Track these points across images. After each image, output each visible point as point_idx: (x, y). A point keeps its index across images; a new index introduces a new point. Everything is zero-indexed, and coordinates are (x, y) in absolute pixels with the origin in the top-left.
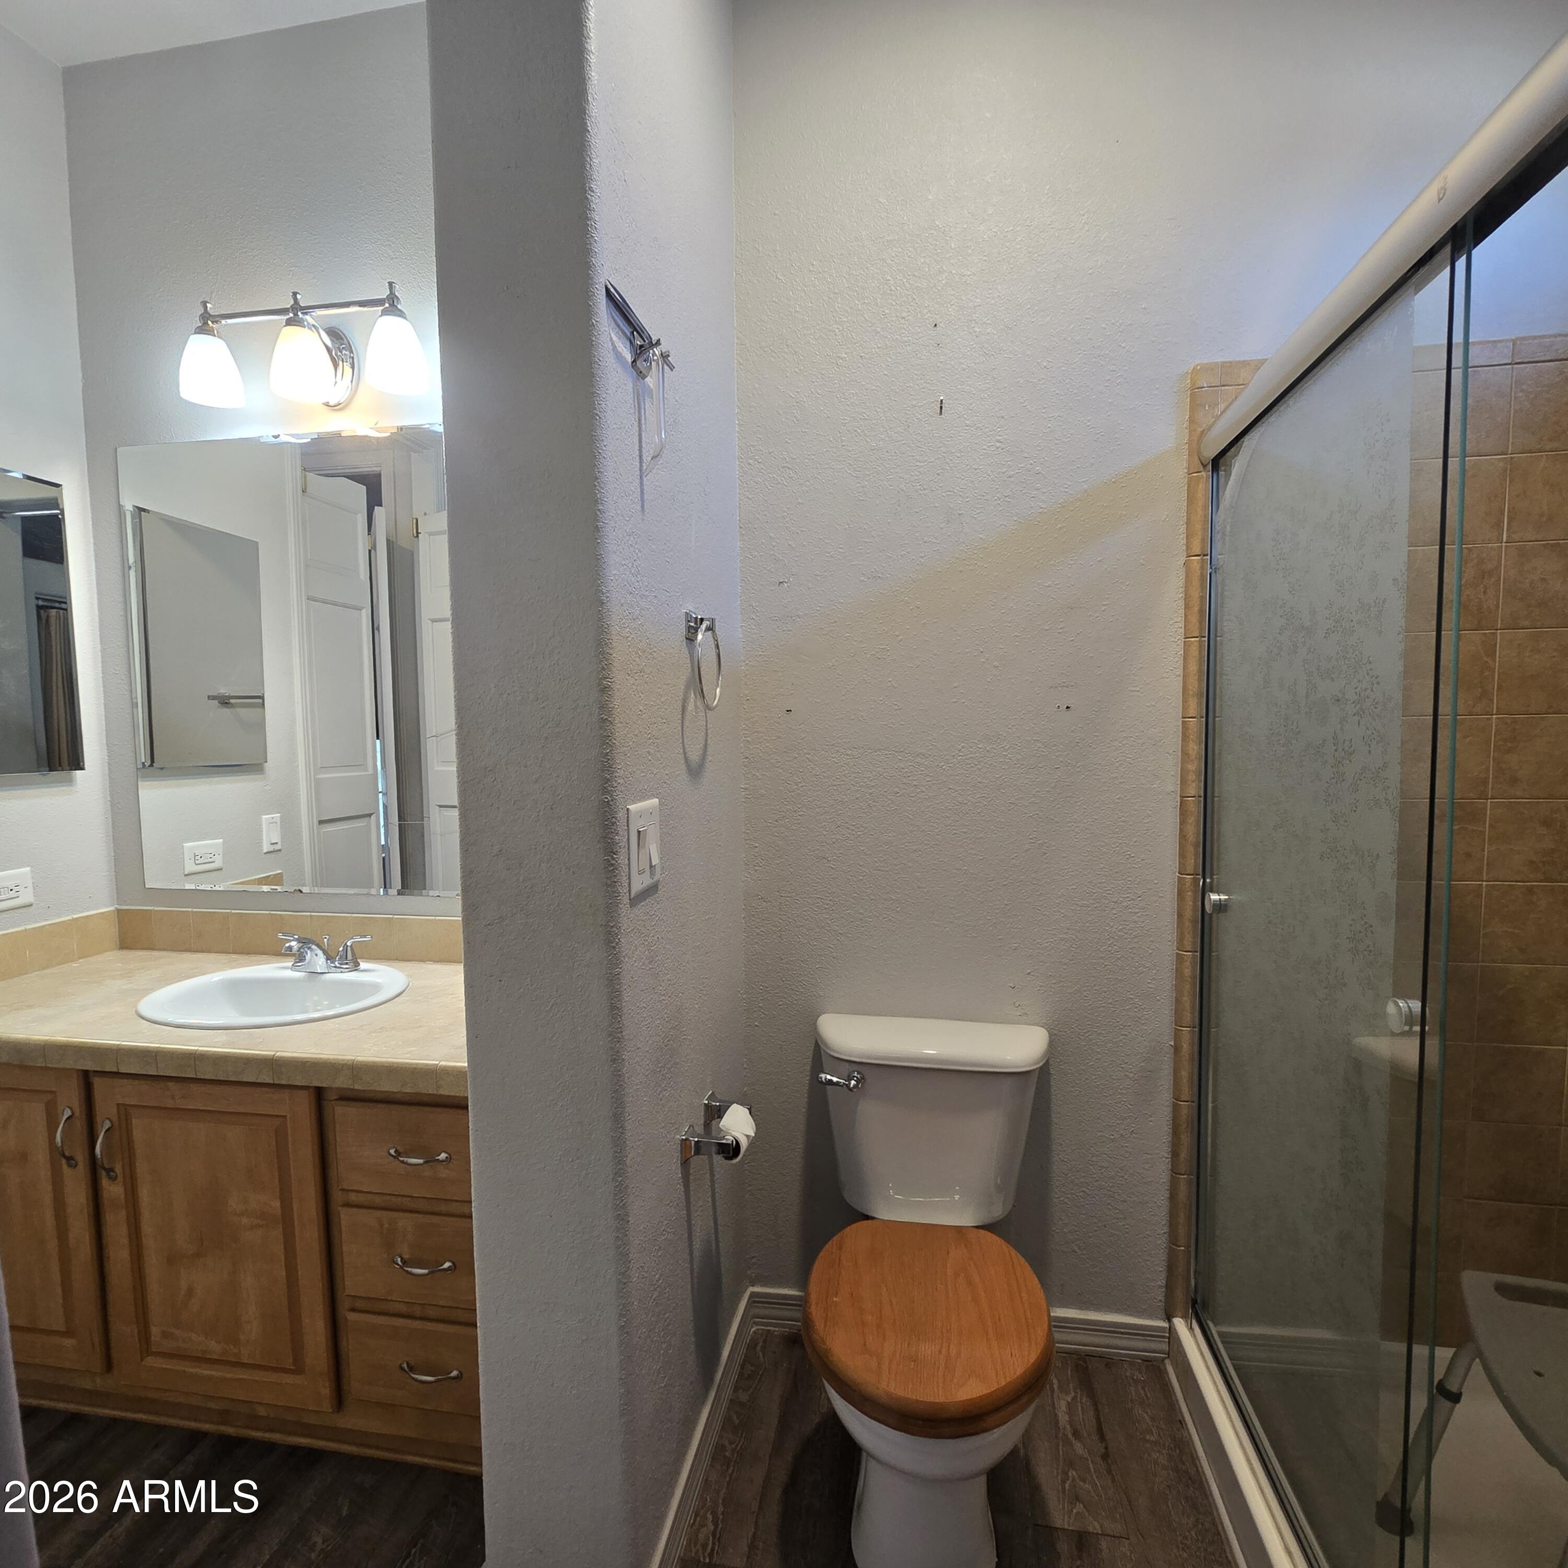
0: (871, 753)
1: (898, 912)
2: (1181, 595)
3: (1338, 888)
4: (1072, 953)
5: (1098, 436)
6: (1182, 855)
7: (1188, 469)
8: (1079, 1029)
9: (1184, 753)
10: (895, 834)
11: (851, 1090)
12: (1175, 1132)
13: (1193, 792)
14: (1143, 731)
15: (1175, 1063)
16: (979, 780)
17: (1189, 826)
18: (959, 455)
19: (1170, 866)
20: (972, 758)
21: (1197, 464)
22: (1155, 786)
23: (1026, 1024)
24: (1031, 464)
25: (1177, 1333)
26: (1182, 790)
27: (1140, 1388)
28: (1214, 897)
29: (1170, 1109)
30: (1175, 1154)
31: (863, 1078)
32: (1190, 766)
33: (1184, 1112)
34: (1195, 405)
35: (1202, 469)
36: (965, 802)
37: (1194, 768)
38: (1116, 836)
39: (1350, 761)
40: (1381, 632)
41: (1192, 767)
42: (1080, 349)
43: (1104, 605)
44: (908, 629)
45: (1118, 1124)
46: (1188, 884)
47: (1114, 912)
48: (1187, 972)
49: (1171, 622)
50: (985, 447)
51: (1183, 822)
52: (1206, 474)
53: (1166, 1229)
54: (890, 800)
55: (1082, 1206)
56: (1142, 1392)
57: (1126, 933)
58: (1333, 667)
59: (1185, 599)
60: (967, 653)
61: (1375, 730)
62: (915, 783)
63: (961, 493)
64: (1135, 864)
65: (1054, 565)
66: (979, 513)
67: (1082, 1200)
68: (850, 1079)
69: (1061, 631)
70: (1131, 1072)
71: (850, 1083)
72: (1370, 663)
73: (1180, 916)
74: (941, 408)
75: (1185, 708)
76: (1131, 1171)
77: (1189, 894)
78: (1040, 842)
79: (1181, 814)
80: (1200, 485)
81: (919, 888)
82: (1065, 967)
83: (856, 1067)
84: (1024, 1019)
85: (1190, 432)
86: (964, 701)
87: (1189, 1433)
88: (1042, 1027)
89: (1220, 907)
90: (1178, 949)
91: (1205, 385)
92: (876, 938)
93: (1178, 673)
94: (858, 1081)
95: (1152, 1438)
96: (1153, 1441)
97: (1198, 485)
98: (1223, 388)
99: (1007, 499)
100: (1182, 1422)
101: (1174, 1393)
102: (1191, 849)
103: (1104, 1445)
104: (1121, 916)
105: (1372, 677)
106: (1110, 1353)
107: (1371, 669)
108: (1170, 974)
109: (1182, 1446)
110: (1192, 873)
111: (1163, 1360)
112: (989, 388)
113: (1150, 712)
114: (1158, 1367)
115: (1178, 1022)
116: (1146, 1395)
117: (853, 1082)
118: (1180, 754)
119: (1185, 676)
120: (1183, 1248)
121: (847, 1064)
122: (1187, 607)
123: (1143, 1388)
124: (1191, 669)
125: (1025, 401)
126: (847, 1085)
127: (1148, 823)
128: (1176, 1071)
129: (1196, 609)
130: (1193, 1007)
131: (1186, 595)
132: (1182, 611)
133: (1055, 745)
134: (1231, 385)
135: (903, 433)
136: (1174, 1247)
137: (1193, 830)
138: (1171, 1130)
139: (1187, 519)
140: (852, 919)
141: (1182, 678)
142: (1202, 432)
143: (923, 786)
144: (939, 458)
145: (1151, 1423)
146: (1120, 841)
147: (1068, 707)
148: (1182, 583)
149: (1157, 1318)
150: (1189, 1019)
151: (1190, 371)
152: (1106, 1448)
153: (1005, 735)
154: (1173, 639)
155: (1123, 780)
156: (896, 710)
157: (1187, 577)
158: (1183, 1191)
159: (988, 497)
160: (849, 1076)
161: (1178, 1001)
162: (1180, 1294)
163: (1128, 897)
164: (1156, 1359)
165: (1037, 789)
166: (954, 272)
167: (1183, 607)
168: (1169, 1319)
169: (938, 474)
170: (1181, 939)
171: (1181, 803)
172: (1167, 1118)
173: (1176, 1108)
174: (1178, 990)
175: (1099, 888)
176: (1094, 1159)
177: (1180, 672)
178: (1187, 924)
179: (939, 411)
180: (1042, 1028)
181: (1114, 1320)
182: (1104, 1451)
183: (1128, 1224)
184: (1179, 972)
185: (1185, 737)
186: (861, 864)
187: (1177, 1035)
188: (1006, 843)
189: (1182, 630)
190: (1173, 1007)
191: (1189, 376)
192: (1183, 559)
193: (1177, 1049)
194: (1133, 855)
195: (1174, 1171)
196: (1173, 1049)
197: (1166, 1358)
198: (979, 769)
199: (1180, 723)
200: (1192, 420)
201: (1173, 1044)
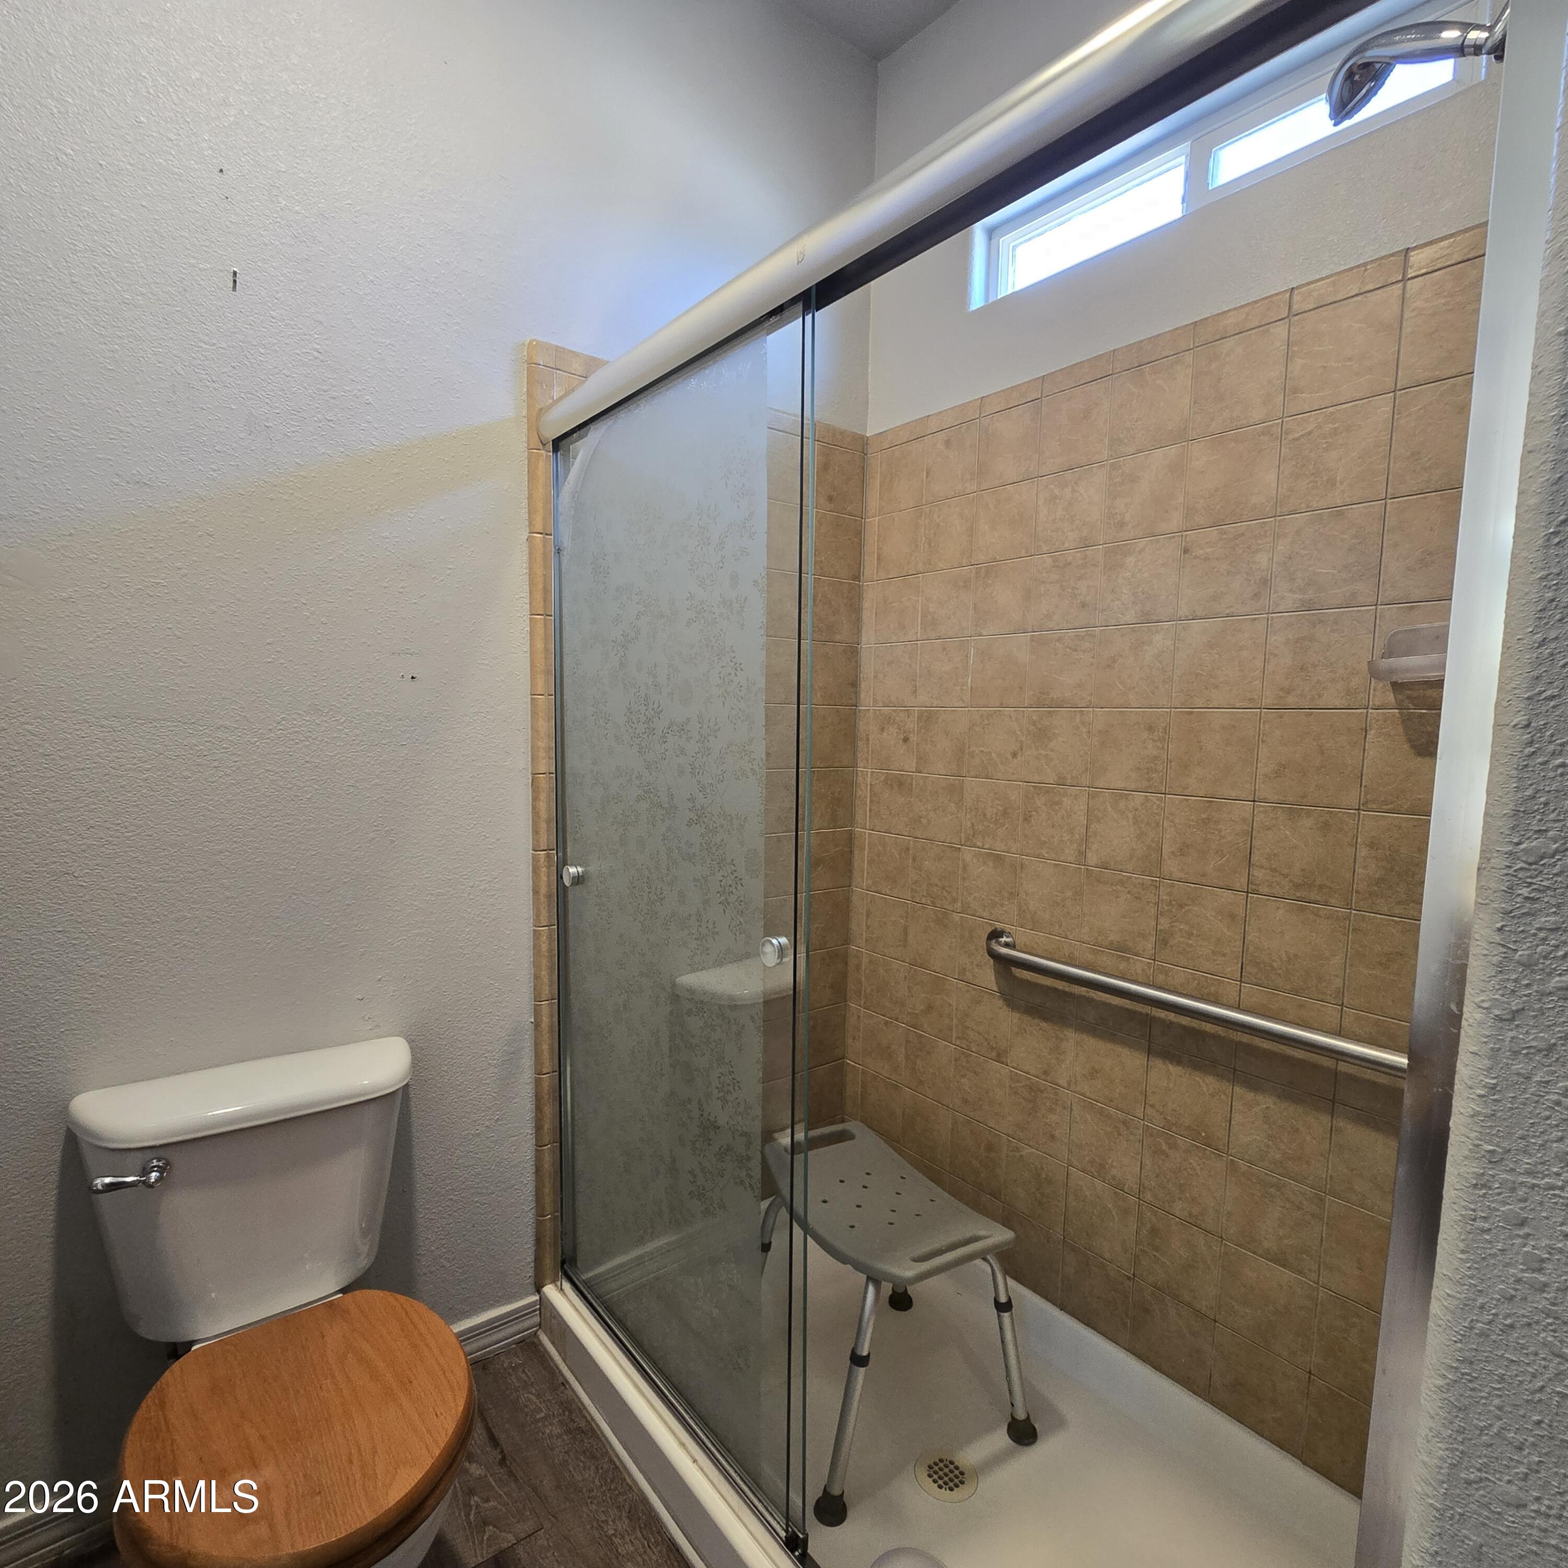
0: (142, 724)
1: (197, 934)
2: (525, 571)
3: (707, 849)
4: (429, 948)
5: (436, 381)
6: (536, 832)
7: (528, 445)
8: (440, 1028)
9: (534, 729)
10: (187, 832)
11: (151, 1186)
12: (538, 1108)
13: (543, 770)
14: (493, 707)
15: (536, 1038)
16: (308, 758)
17: (541, 803)
18: (262, 351)
19: (524, 844)
20: (296, 732)
21: (536, 442)
22: (507, 763)
23: (378, 1037)
24: (359, 390)
25: (548, 1300)
26: (533, 767)
27: (520, 1373)
28: (572, 870)
29: (533, 1085)
30: (538, 1128)
31: (167, 1164)
32: (539, 743)
33: (546, 1085)
34: (532, 381)
35: (541, 448)
36: (290, 786)
37: (543, 745)
38: (470, 817)
39: (716, 737)
40: (743, 625)
41: (542, 744)
42: (412, 277)
43: (450, 569)
44: (195, 561)
45: (483, 1116)
46: (542, 860)
47: (471, 897)
48: (544, 947)
49: (516, 597)
50: (299, 352)
51: (535, 799)
52: (546, 454)
53: (533, 1205)
54: (177, 787)
55: (450, 1215)
56: (524, 1375)
57: (484, 918)
58: (696, 654)
59: (529, 575)
60: (285, 602)
61: (740, 710)
62: (216, 764)
63: (267, 400)
64: (490, 844)
65: (391, 515)
66: (293, 432)
67: (449, 1209)
68: (145, 1172)
69: (402, 590)
70: (494, 1059)
71: (149, 1178)
72: (733, 652)
73: (536, 892)
74: (235, 282)
75: (533, 684)
76: (498, 1159)
77: (544, 869)
78: (387, 828)
79: (533, 791)
80: (540, 463)
81: (228, 898)
82: (421, 964)
83: (149, 1155)
84: (378, 1033)
85: (528, 406)
86: (282, 661)
87: (573, 1390)
88: (397, 1036)
89: (578, 880)
90: (535, 926)
91: (542, 363)
92: (163, 973)
93: (525, 650)
94: (161, 1170)
95: (542, 1415)
96: (543, 1418)
97: (538, 463)
98: (558, 371)
99: (331, 424)
100: (565, 1383)
101: (552, 1360)
102: (543, 825)
103: (499, 1450)
104: (478, 901)
105: (736, 664)
106: (484, 1354)
107: (734, 657)
108: (528, 952)
109: (572, 1407)
110: (545, 848)
111: (536, 1333)
112: (302, 281)
113: (500, 687)
114: (533, 1343)
115: (537, 998)
116: (528, 1376)
117: (154, 1175)
118: (529, 730)
119: (532, 653)
120: (549, 1216)
121: (139, 1154)
122: (532, 584)
123: (524, 1372)
124: (538, 646)
125: (349, 313)
126: (144, 1182)
127: (501, 802)
128: (537, 1045)
129: (541, 586)
130: (551, 981)
131: (530, 571)
132: (527, 588)
133: (400, 720)
134: (565, 372)
135: (177, 296)
136: (541, 1219)
137: (546, 808)
138: (534, 1106)
139: (529, 494)
140: (121, 954)
141: (528, 655)
142: (541, 410)
143: (228, 767)
144: (233, 347)
145: (538, 1401)
146: (475, 823)
147: (413, 678)
148: (525, 558)
149: (527, 1295)
150: (547, 992)
151: (526, 344)
152: (502, 1452)
153: (339, 705)
154: (519, 615)
155: (476, 758)
156: (181, 667)
157: (531, 553)
158: (548, 1159)
159: (305, 415)
160: (144, 1169)
161: (537, 977)
162: (548, 1261)
163: (485, 880)
164: (529, 1336)
165: (382, 769)
166: (246, 113)
167: (528, 583)
168: (538, 1289)
169: (234, 368)
170: (537, 916)
171: (533, 780)
172: (530, 1095)
173: (538, 1083)
174: (536, 965)
175: (454, 874)
176: (460, 1161)
177: (527, 647)
178: (543, 899)
179: (231, 285)
180: (399, 1038)
181: (489, 1318)
182: (500, 1457)
183: (497, 1215)
184: (537, 947)
185: (534, 714)
186: (133, 876)
187: (537, 1012)
188: (346, 833)
189: (528, 606)
190: (532, 984)
191: (526, 348)
192: (525, 535)
193: (537, 1025)
194: (488, 835)
195: (539, 1145)
196: (533, 1025)
197: (537, 1330)
198: (307, 746)
199: (529, 700)
200: (530, 394)
201: (532, 1020)
